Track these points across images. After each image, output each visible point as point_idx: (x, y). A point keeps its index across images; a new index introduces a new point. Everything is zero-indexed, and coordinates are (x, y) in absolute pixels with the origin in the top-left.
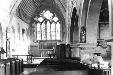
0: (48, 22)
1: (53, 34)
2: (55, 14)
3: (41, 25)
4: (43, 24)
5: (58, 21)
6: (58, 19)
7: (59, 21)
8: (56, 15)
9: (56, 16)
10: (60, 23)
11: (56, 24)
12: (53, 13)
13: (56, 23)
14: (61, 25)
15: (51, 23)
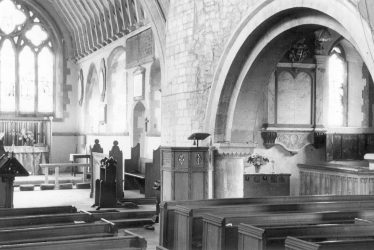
1: (27, 88)
2: (34, 17)
5: (45, 44)
7: (50, 44)
8: (36, 20)
9: (36, 23)
10: (53, 50)
11: (37, 54)
12: (26, 8)
13: (36, 49)
14: (59, 59)
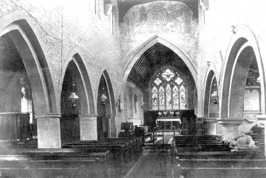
0: (168, 86)
1: (176, 101)
2: (177, 74)
3: (158, 89)
4: (161, 87)
5: (182, 84)
6: (182, 81)
7: (184, 84)
10: (184, 86)
11: (179, 88)
12: (175, 72)
13: (179, 86)
15: (172, 86)
